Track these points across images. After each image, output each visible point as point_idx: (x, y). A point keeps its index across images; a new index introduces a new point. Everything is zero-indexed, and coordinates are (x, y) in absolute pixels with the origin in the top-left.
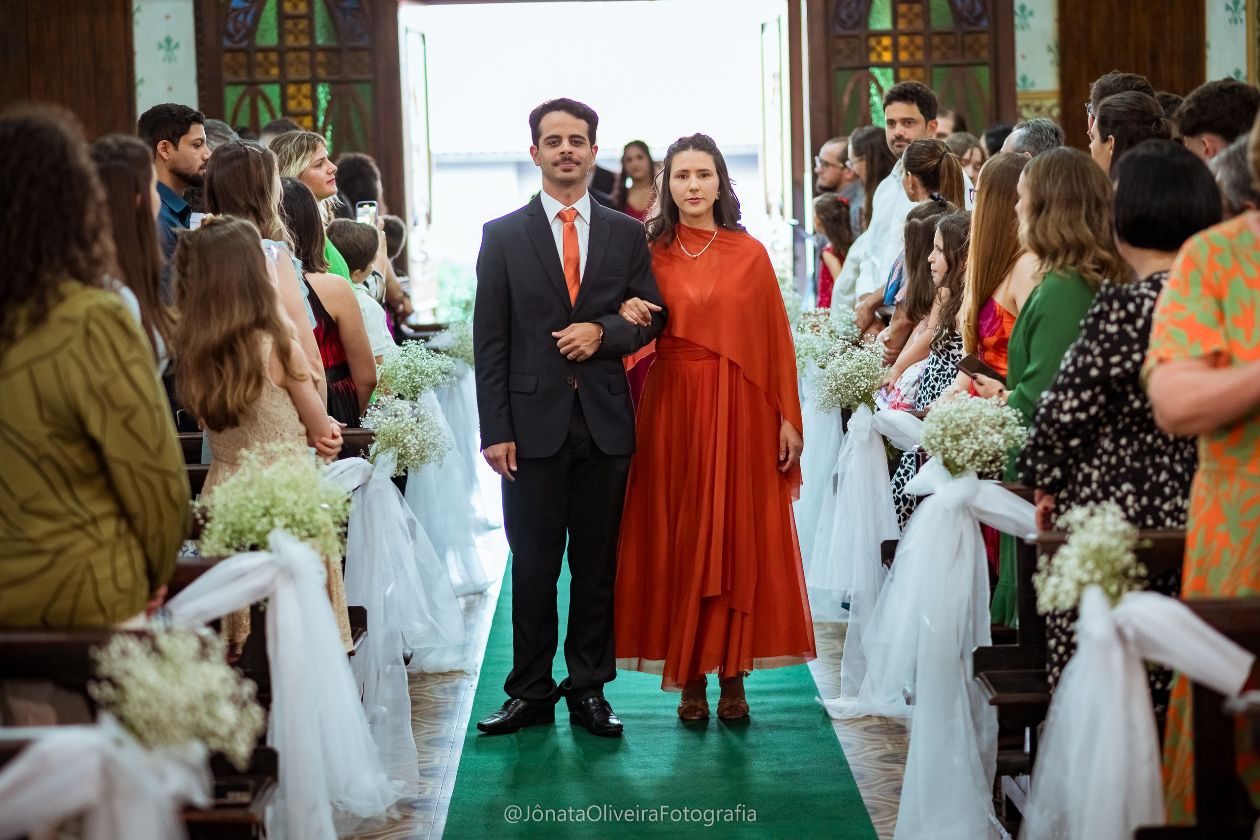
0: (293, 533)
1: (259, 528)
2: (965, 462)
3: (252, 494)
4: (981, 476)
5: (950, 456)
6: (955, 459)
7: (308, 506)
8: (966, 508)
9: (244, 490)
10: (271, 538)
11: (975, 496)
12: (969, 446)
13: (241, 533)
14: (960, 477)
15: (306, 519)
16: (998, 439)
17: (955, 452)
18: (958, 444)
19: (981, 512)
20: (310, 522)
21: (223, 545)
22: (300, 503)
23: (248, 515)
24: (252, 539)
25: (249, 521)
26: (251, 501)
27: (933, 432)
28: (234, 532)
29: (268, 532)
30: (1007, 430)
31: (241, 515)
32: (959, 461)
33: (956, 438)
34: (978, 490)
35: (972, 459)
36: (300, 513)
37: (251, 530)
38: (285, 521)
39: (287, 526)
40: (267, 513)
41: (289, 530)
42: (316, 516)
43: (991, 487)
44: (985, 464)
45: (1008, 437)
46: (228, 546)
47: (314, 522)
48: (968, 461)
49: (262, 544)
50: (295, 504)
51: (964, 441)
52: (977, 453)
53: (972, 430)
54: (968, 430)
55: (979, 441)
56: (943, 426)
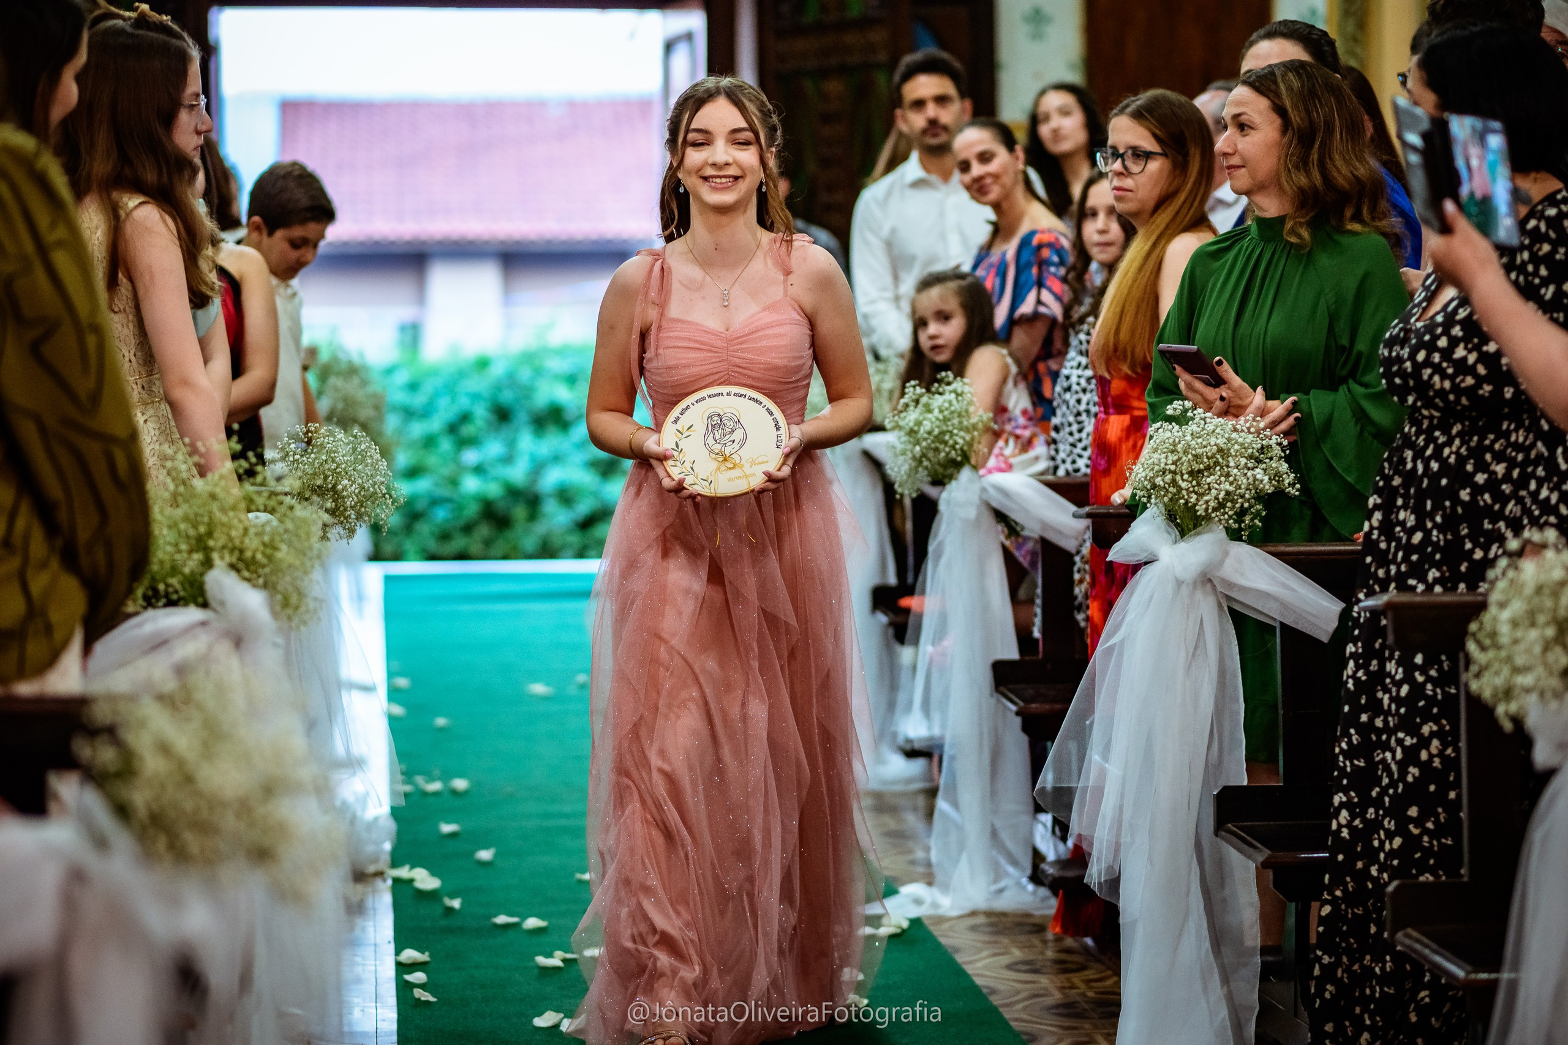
2: (1210, 511)
5: (1187, 502)
6: (1195, 505)
8: (1207, 580)
11: (1221, 563)
14: (1198, 534)
17: (1194, 496)
18: (1199, 484)
27: (1162, 465)
32: (1198, 510)
33: (1195, 475)
35: (1221, 506)
45: (1272, 476)
48: (1215, 510)
52: (1229, 497)
53: (1217, 463)
54: (1212, 464)
55: (1231, 479)
56: (1175, 458)
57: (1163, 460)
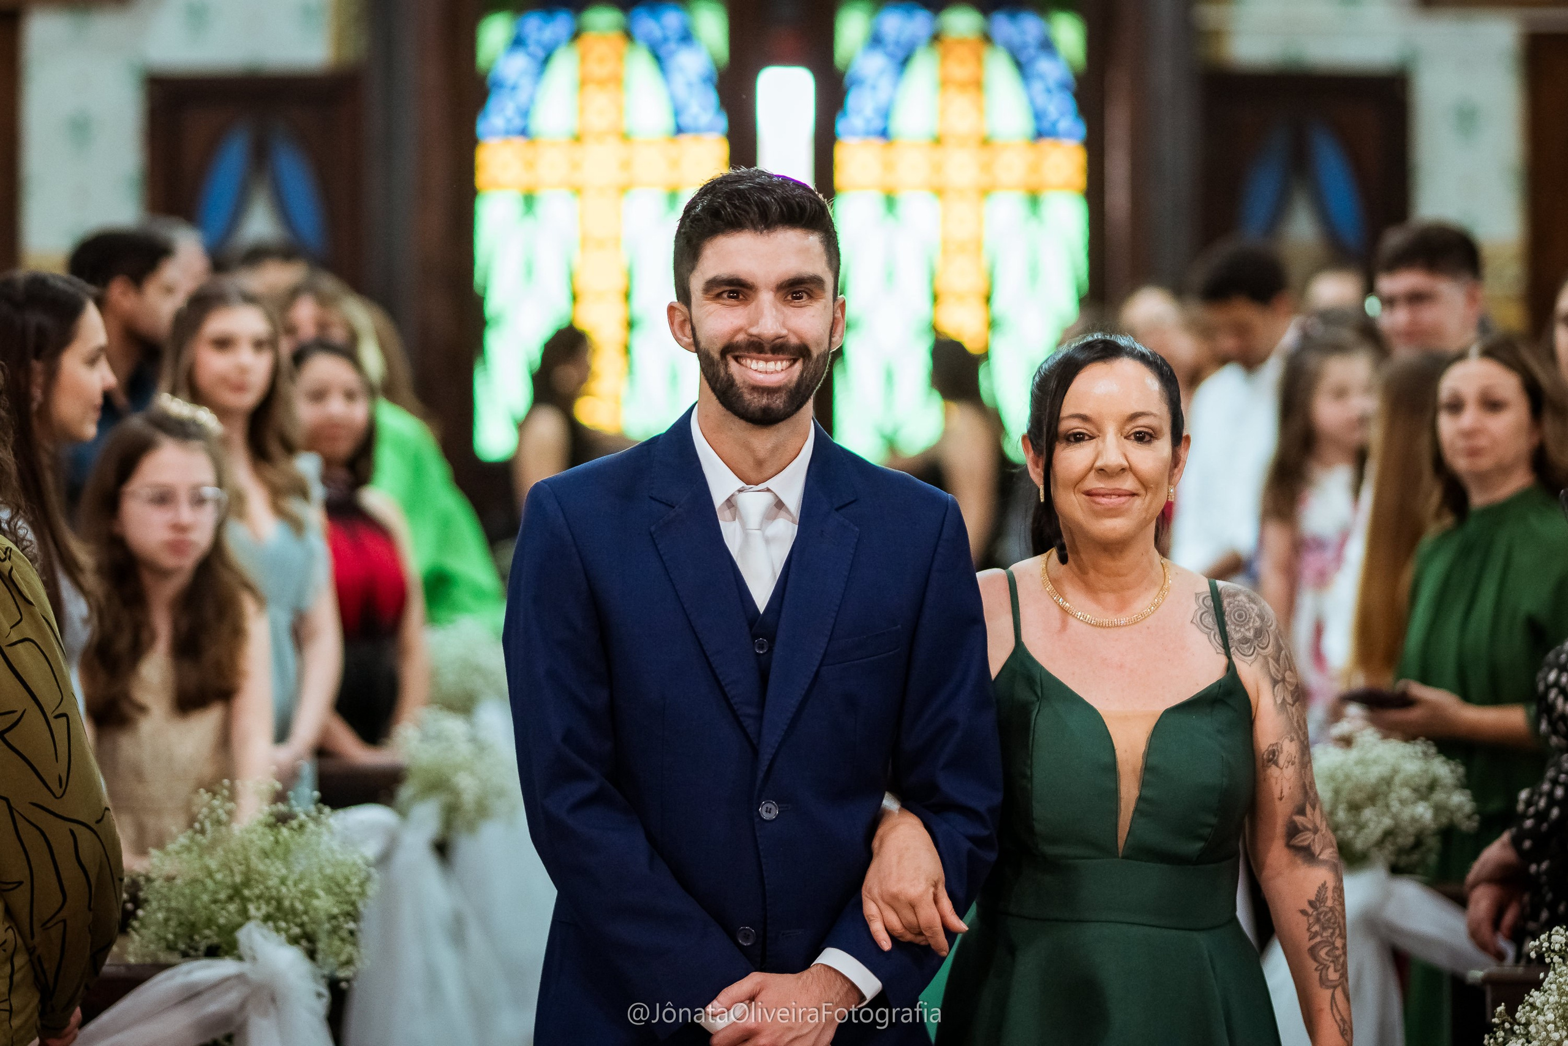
0: (278, 930)
1: (222, 921)
2: (1369, 847)
3: (213, 864)
4: (1396, 870)
5: (1345, 836)
6: (1353, 840)
7: (303, 886)
9: (201, 856)
10: (242, 935)
11: (1386, 904)
13: (193, 928)
14: (1361, 871)
15: (299, 906)
16: (1423, 811)
17: (1354, 829)
18: (1358, 817)
19: (1392, 929)
20: (306, 912)
21: (163, 944)
22: (290, 883)
23: (205, 898)
24: (211, 936)
25: (206, 908)
26: (210, 874)
28: (180, 924)
29: (240, 925)
30: (1439, 796)
31: (194, 897)
32: (1359, 844)
33: (1355, 808)
34: (1389, 893)
35: (1380, 843)
36: (290, 894)
37: (210, 922)
38: (265, 909)
39: (267, 918)
40: (236, 893)
41: (271, 924)
42: (316, 903)
43: (1409, 890)
44: (1401, 851)
45: (1438, 809)
46: (171, 947)
47: (311, 913)
48: (1374, 846)
49: (224, 946)
50: (283, 881)
51: (1368, 813)
52: (1389, 834)
55: (1393, 811)
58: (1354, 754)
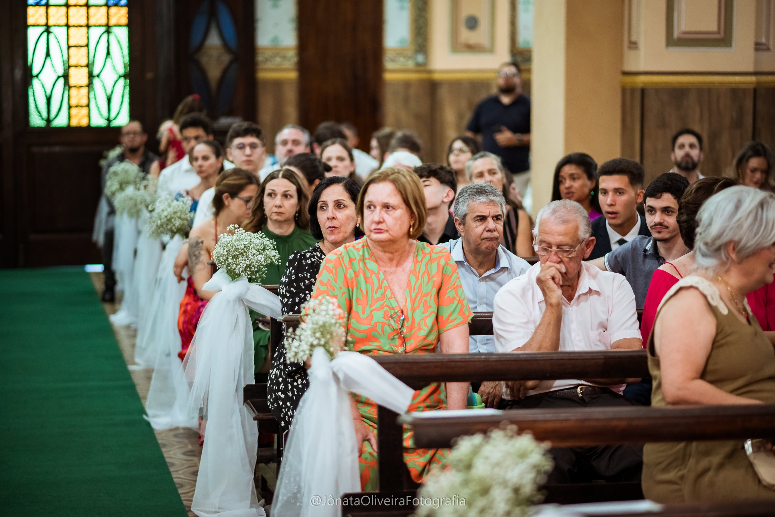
2: (241, 272)
4: (250, 280)
5: (232, 268)
6: (234, 269)
8: (240, 300)
11: (247, 292)
12: (243, 262)
14: (237, 281)
16: (261, 258)
17: (235, 265)
18: (236, 261)
19: (249, 301)
27: (222, 252)
30: (266, 252)
32: (237, 271)
33: (235, 257)
34: (248, 289)
35: (245, 270)
43: (256, 287)
44: (252, 273)
45: (267, 257)
48: (243, 271)
51: (240, 259)
52: (248, 266)
53: (245, 252)
54: (243, 252)
55: (250, 259)
56: (227, 249)
57: (222, 250)
58: (235, 237)
